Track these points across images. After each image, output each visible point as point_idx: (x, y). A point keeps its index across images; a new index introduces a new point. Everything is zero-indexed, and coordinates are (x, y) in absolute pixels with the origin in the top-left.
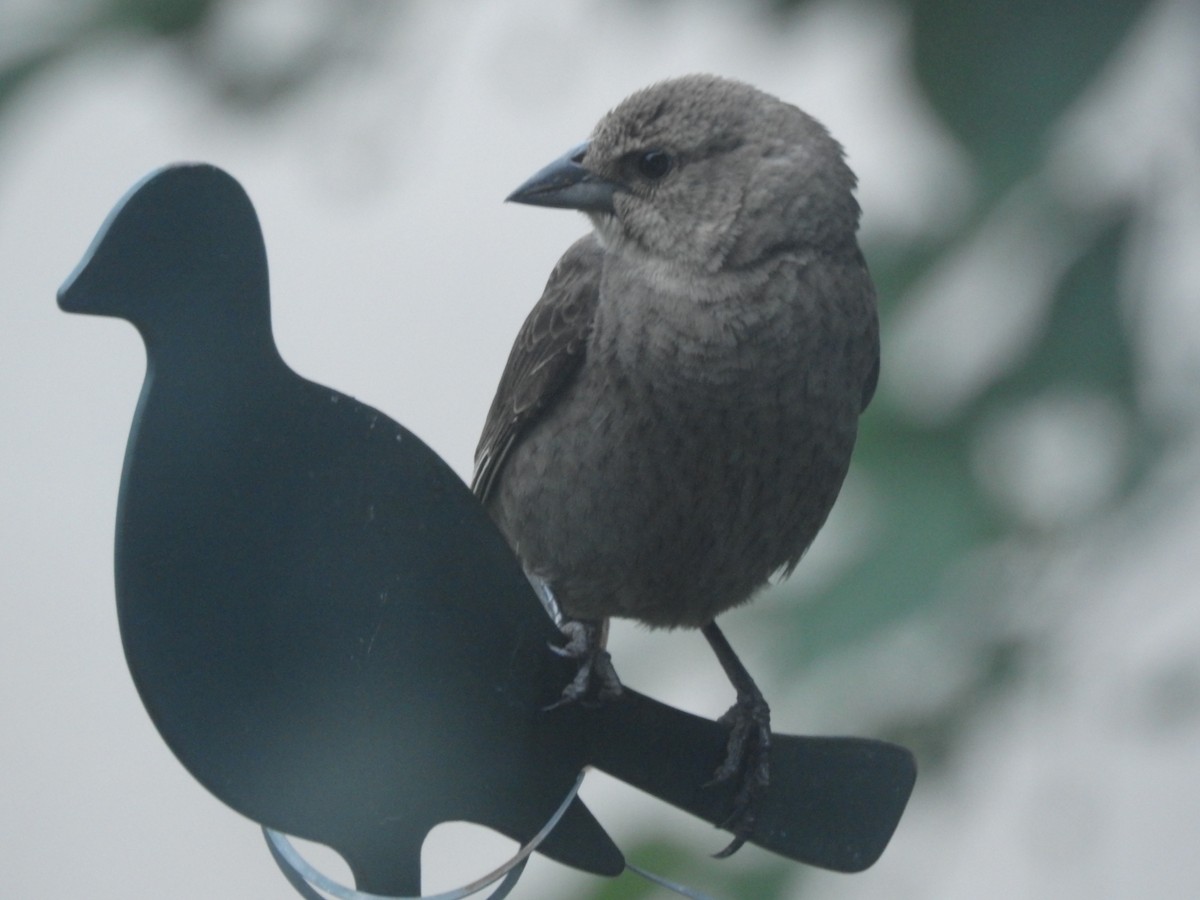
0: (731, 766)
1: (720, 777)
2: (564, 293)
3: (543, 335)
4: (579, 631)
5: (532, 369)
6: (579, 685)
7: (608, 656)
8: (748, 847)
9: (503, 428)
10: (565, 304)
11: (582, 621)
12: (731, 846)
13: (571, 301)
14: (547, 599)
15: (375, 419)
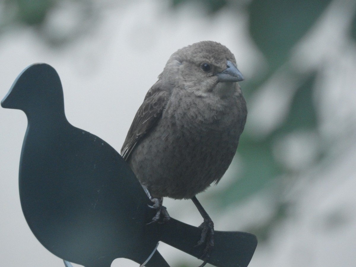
0: (202, 241)
1: (199, 244)
2: (153, 99)
3: (146, 112)
4: (157, 201)
5: (143, 122)
6: (157, 217)
7: (165, 208)
8: (208, 264)
9: (133, 141)
10: (154, 102)
11: (157, 198)
12: (202, 264)
13: (156, 101)
14: (147, 192)
15: (96, 138)
